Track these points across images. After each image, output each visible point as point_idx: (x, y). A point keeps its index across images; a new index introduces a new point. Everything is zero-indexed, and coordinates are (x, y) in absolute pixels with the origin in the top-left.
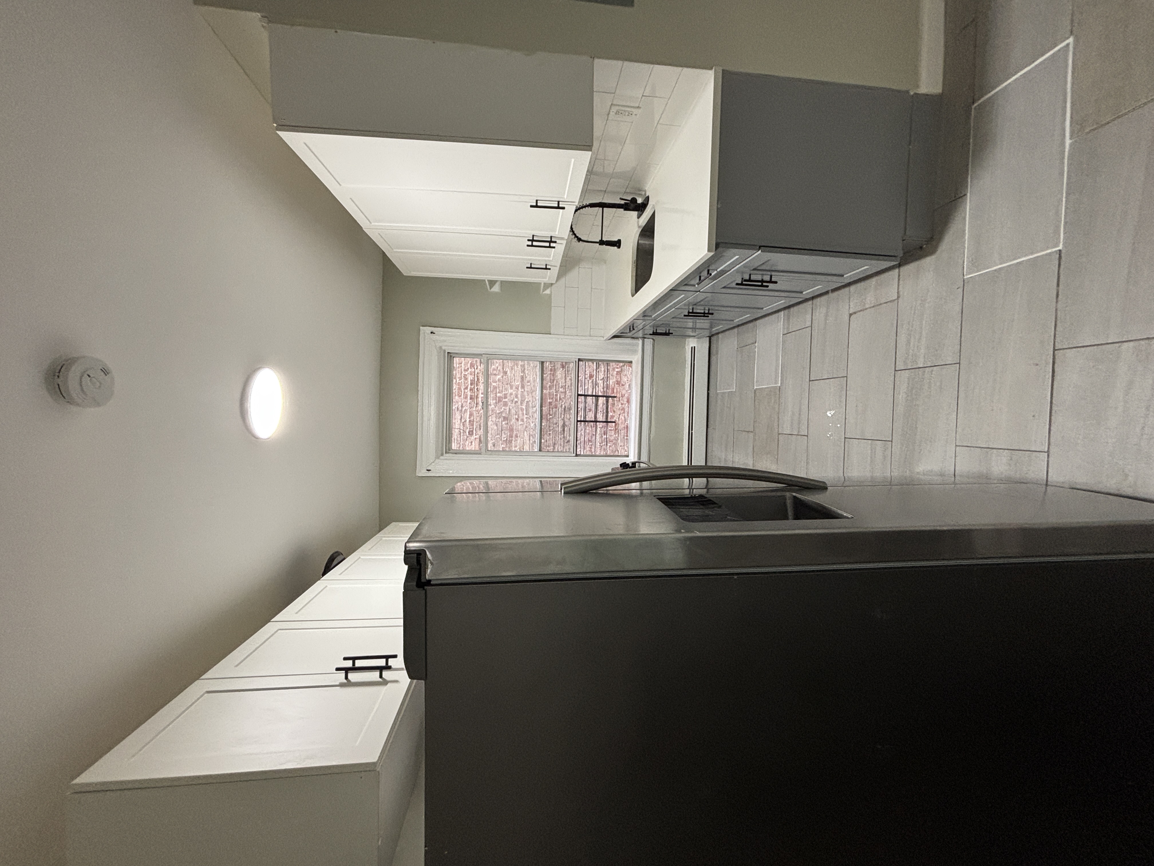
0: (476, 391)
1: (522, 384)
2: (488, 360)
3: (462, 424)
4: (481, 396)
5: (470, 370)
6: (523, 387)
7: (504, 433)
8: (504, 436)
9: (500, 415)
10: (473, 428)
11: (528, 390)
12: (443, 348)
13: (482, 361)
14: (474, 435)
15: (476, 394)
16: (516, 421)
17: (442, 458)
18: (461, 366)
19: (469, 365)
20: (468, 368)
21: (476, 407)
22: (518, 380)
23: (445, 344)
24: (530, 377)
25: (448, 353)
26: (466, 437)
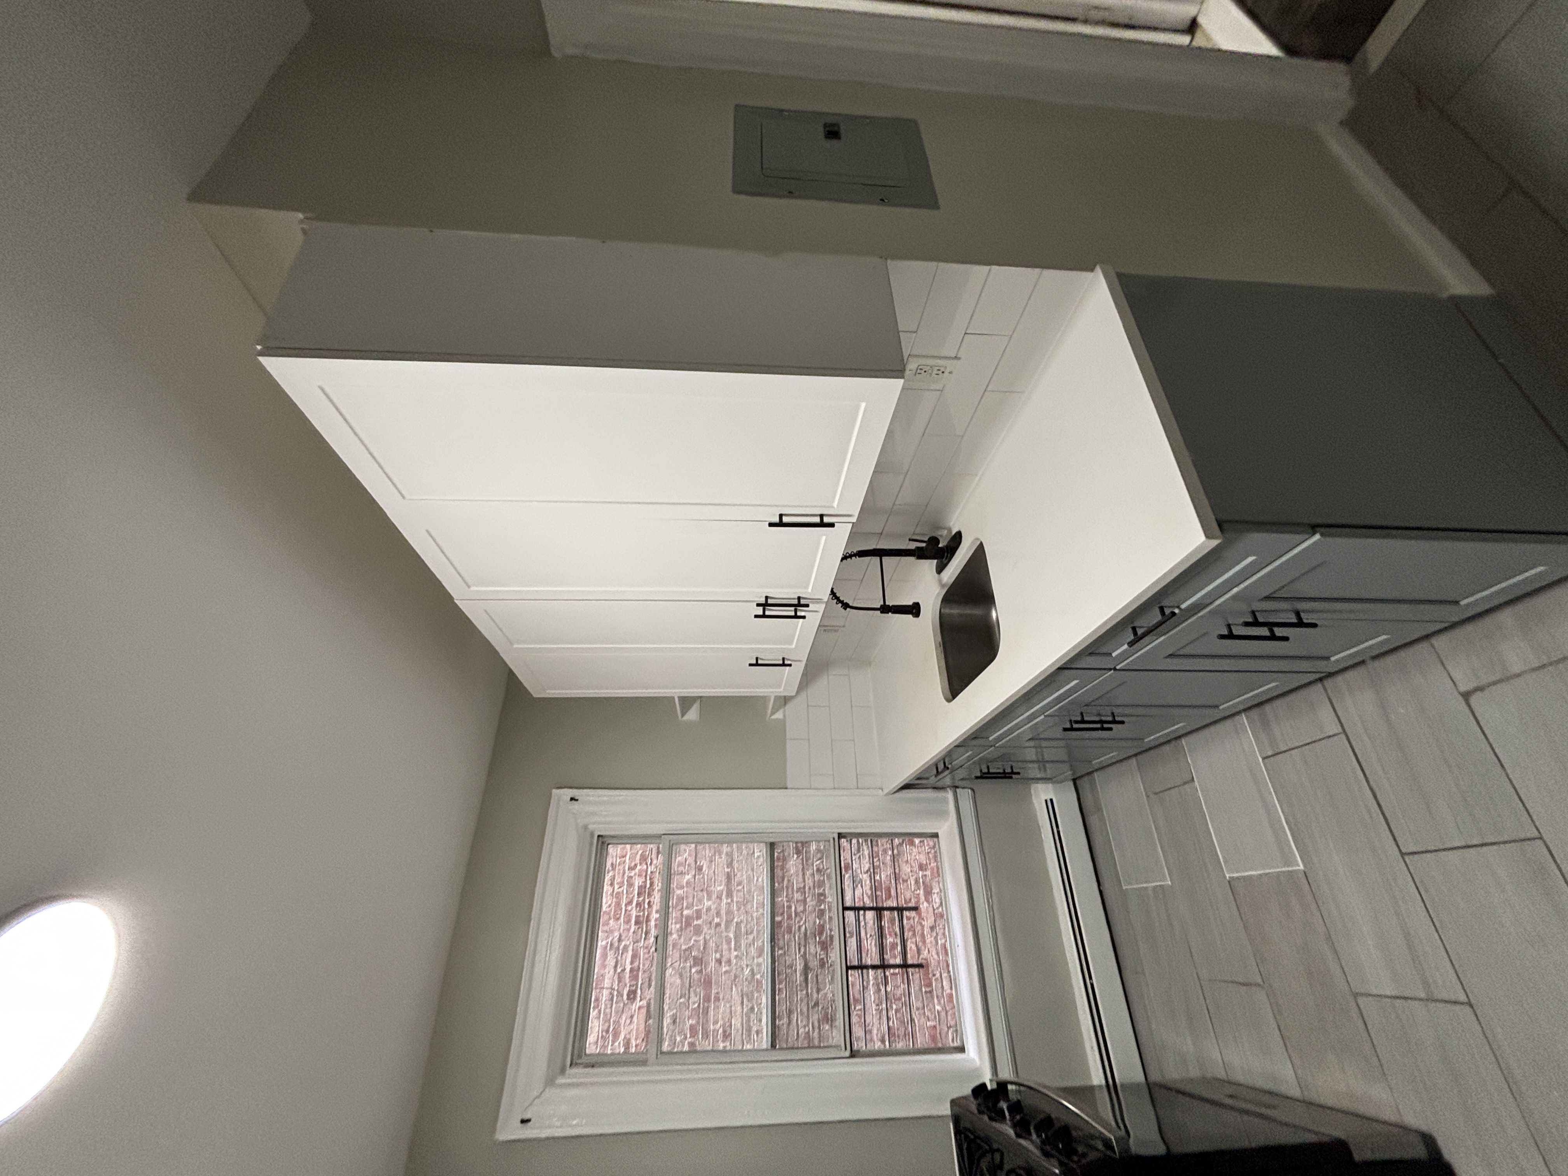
0: (646, 906)
1: (728, 888)
2: (671, 847)
3: (616, 977)
4: (655, 916)
5: (639, 867)
6: (730, 894)
7: (695, 991)
8: (693, 999)
9: (687, 953)
10: (637, 985)
11: (739, 899)
12: (591, 827)
13: (661, 849)
14: (639, 999)
15: (646, 913)
16: (717, 965)
17: (561, 1080)
18: (624, 862)
19: (638, 857)
20: (636, 865)
21: (645, 939)
22: (721, 881)
23: (596, 819)
24: (742, 875)
25: (599, 836)
26: (622, 1005)
